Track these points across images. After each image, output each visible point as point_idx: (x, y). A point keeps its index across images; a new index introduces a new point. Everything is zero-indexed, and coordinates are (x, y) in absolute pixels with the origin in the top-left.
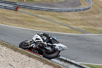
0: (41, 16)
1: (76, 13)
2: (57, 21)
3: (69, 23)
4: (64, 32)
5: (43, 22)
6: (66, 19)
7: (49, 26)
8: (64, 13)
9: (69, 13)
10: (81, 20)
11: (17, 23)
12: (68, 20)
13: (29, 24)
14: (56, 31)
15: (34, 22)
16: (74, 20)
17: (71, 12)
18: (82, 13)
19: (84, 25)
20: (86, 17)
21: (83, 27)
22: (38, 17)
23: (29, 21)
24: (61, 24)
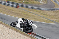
0: (32, 12)
1: (52, 11)
2: (41, 15)
3: (47, 17)
4: (44, 22)
6: (46, 15)
7: (36, 18)
8: (45, 11)
9: (48, 11)
10: (55, 15)
11: (18, 15)
13: (24, 16)
14: (40, 21)
15: (27, 15)
17: (49, 11)
18: (55, 12)
20: (57, 14)
21: (55, 19)
22: (30, 12)
23: (25, 14)
24: (43, 17)
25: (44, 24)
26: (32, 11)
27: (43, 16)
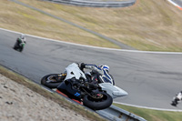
0: (49, 11)
1: (111, 10)
2: (77, 23)
3: (97, 28)
4: (89, 44)
5: (51, 24)
6: (92, 21)
7: (62, 31)
8: (89, 9)
9: (97, 10)
11: (8, 23)
12: (95, 22)
13: (27, 25)
14: (75, 41)
15: (36, 22)
16: (106, 23)
17: (102, 9)
18: (121, 11)
19: (124, 33)
20: (127, 18)
21: (121, 36)
22: (43, 13)
23: (29, 20)
24: (84, 29)
25: (87, 49)
26: (49, 8)
27: (85, 24)
